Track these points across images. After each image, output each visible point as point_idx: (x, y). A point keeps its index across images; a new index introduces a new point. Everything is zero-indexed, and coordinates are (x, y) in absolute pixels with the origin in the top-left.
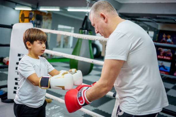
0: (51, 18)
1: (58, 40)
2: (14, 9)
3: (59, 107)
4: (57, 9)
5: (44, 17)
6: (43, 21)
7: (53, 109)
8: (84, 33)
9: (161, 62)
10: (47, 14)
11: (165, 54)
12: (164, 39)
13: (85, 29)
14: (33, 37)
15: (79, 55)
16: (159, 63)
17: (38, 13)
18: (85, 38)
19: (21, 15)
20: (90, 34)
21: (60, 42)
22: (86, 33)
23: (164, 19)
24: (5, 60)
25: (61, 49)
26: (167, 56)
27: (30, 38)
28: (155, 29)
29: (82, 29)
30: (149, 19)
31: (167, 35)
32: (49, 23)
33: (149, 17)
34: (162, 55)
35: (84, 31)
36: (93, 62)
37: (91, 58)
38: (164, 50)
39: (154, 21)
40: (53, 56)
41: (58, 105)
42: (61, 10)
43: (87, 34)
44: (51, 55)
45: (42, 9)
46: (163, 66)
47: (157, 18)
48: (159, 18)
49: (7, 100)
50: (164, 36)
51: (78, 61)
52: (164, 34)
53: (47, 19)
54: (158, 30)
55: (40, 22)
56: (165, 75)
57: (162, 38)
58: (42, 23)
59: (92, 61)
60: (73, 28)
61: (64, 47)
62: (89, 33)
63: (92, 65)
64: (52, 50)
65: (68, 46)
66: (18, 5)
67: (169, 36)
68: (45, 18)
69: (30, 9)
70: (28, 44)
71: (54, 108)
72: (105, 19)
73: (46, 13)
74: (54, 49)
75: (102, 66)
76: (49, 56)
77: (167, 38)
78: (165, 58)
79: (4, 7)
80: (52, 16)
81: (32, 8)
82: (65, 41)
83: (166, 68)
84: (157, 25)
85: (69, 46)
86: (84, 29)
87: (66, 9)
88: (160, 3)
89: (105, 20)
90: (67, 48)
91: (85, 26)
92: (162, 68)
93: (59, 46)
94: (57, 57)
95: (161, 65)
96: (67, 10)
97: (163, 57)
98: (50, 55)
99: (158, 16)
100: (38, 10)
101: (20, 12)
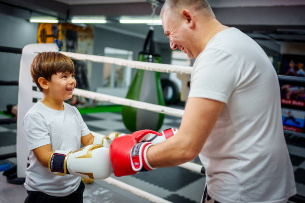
0: (92, 36)
1: (105, 75)
2: (28, 21)
3: (107, 191)
4: (101, 21)
5: (79, 34)
6: (79, 42)
7: (97, 194)
8: (147, 60)
9: (287, 111)
10: (84, 29)
11: (294, 97)
12: (292, 70)
13: (149, 54)
14: (48, 68)
15: (138, 100)
16: (283, 112)
17: (70, 28)
18: (147, 69)
19: (41, 32)
20: (157, 61)
21: (109, 78)
22: (150, 60)
23: (290, 33)
24: (14, 110)
25: (112, 89)
26: (297, 100)
27: (43, 71)
28: (275, 52)
29: (143, 53)
30: (264, 34)
31: (296, 62)
32: (89, 44)
33: (264, 32)
34: (288, 97)
35: (146, 56)
36: (163, 111)
37: (160, 104)
38: (292, 89)
39: (272, 37)
40: (98, 102)
41: (105, 188)
42: (109, 22)
43: (153, 62)
44: (95, 101)
45: (75, 21)
46: (292, 118)
47: (277, 33)
48: (281, 33)
49: (16, 179)
50: (292, 65)
51: (137, 109)
52: (292, 61)
53: (86, 37)
54: (280, 55)
55: (73, 43)
56: (294, 133)
57: (289, 67)
58: (77, 45)
59: (161, 110)
60: (131, 53)
61: (116, 85)
62: (155, 60)
63: (162, 116)
64: (95, 91)
65: (123, 84)
66: (33, 13)
67: (301, 65)
68: (81, 36)
69: (56, 21)
70: (42, 82)
71: (99, 193)
72: (191, 21)
73: (82, 27)
74: (99, 89)
75: (180, 118)
76: (91, 102)
77: (296, 69)
78: (294, 103)
79: (11, 18)
80: (94, 32)
81: (59, 19)
82: (117, 75)
83: (297, 121)
84: (279, 46)
85: (125, 83)
86: (146, 54)
87: (117, 19)
88: (283, 7)
89: (191, 24)
90: (121, 87)
91: (148, 48)
92: (290, 122)
93: (107, 85)
94: (104, 104)
95: (287, 116)
96: (118, 21)
97: (292, 102)
98: (92, 99)
99: (278, 30)
100: (69, 21)
101: (39, 27)
